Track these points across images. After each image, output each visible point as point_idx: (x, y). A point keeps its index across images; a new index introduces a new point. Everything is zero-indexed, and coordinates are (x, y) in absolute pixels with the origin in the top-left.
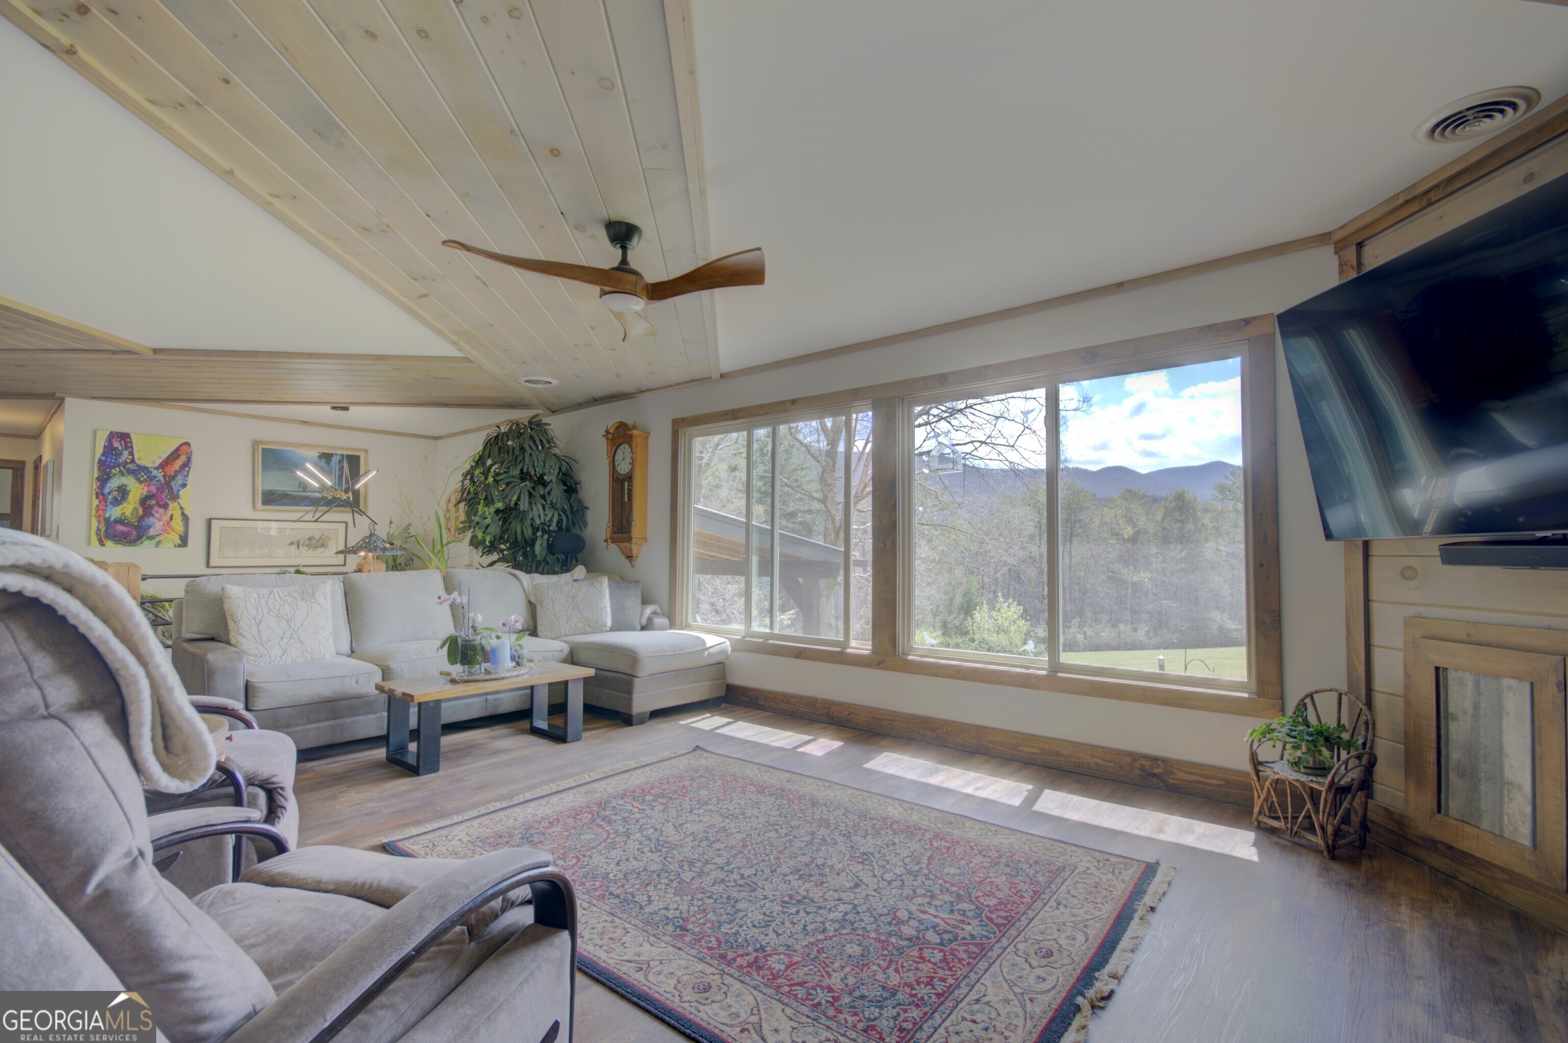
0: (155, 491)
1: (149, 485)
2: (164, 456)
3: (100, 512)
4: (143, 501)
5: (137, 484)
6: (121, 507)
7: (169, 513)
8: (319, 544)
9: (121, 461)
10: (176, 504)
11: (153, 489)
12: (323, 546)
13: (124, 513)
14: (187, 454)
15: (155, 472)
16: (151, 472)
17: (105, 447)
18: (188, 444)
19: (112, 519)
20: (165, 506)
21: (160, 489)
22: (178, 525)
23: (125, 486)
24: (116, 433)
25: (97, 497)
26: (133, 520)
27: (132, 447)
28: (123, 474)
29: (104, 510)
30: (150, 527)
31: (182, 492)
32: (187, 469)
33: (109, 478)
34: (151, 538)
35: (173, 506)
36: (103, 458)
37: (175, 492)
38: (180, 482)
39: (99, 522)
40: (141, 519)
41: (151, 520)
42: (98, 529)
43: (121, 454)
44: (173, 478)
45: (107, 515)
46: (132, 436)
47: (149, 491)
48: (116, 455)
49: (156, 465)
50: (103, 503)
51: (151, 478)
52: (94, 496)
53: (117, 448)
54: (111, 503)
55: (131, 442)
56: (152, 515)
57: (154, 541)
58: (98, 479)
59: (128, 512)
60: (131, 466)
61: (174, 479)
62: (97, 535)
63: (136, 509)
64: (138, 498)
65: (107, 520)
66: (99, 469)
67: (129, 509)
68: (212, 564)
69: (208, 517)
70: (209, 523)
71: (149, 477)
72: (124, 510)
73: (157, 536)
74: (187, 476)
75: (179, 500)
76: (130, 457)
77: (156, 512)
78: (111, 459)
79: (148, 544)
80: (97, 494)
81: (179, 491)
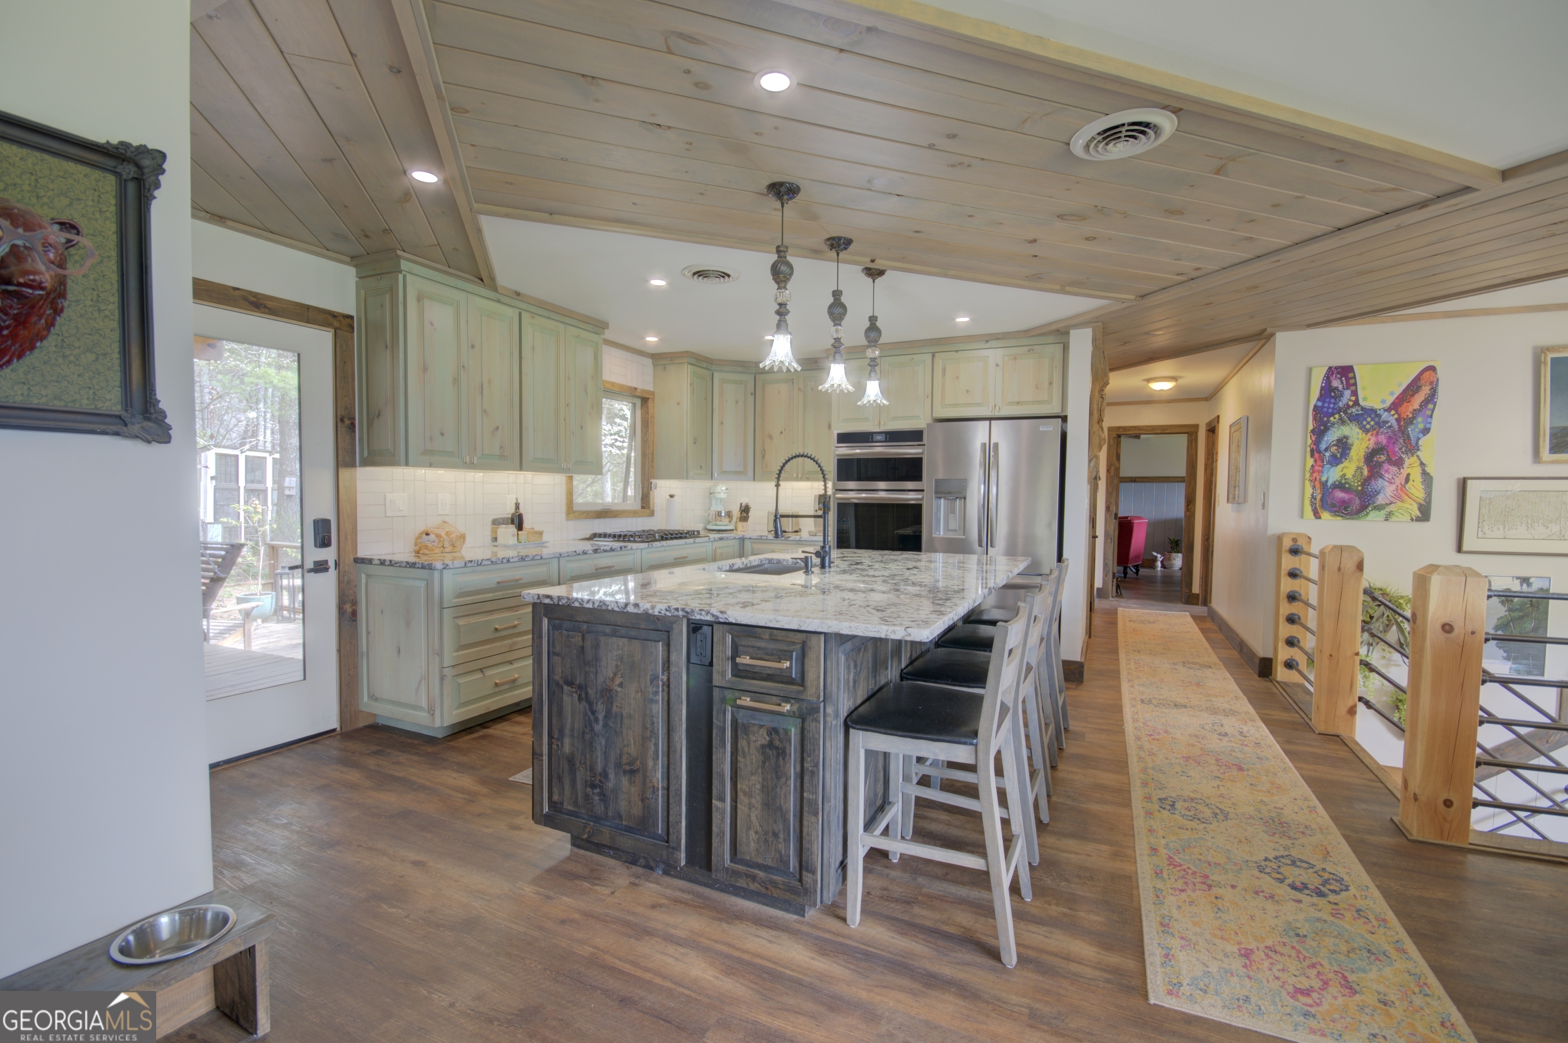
0: (1384, 442)
1: (1377, 434)
2: (1398, 391)
3: (1315, 475)
4: (1370, 457)
5: (1361, 435)
6: (1341, 466)
7: (1404, 472)
9: (1341, 404)
10: (1414, 459)
11: (1383, 439)
14: (1431, 383)
15: (1385, 416)
16: (1379, 416)
17: (1322, 388)
18: (1432, 369)
19: (1329, 484)
20: (1399, 463)
21: (1392, 440)
22: (1416, 489)
23: (1346, 437)
24: (1336, 368)
25: (1312, 455)
26: (1356, 484)
27: (1355, 384)
28: (1343, 422)
29: (1320, 472)
30: (1378, 493)
31: (1424, 441)
32: (1430, 406)
33: (1327, 429)
34: (1379, 508)
35: (1410, 461)
36: (1320, 404)
37: (1413, 441)
38: (1421, 426)
39: (1314, 487)
40: (1367, 481)
41: (1380, 482)
42: (1313, 497)
43: (1342, 396)
44: (1410, 421)
45: (1324, 479)
46: (1356, 368)
47: (1377, 443)
48: (1335, 398)
49: (1387, 405)
50: (1319, 463)
51: (1380, 424)
52: (1308, 454)
53: (1336, 388)
54: (1329, 463)
55: (1354, 377)
56: (1381, 476)
57: (1383, 512)
58: (1312, 431)
59: (1350, 473)
60: (1354, 410)
61: (1411, 423)
62: (1313, 504)
63: (1359, 468)
64: (1362, 454)
65: (1324, 485)
66: (1315, 419)
67: (1349, 469)
68: (1465, 547)
69: (1462, 476)
70: (1463, 485)
71: (1377, 423)
72: (1345, 471)
73: (1387, 505)
74: (1431, 417)
75: (1419, 453)
76: (1353, 398)
77: (1387, 471)
78: (1329, 403)
79: (1374, 517)
80: (1312, 451)
81: (1419, 439)
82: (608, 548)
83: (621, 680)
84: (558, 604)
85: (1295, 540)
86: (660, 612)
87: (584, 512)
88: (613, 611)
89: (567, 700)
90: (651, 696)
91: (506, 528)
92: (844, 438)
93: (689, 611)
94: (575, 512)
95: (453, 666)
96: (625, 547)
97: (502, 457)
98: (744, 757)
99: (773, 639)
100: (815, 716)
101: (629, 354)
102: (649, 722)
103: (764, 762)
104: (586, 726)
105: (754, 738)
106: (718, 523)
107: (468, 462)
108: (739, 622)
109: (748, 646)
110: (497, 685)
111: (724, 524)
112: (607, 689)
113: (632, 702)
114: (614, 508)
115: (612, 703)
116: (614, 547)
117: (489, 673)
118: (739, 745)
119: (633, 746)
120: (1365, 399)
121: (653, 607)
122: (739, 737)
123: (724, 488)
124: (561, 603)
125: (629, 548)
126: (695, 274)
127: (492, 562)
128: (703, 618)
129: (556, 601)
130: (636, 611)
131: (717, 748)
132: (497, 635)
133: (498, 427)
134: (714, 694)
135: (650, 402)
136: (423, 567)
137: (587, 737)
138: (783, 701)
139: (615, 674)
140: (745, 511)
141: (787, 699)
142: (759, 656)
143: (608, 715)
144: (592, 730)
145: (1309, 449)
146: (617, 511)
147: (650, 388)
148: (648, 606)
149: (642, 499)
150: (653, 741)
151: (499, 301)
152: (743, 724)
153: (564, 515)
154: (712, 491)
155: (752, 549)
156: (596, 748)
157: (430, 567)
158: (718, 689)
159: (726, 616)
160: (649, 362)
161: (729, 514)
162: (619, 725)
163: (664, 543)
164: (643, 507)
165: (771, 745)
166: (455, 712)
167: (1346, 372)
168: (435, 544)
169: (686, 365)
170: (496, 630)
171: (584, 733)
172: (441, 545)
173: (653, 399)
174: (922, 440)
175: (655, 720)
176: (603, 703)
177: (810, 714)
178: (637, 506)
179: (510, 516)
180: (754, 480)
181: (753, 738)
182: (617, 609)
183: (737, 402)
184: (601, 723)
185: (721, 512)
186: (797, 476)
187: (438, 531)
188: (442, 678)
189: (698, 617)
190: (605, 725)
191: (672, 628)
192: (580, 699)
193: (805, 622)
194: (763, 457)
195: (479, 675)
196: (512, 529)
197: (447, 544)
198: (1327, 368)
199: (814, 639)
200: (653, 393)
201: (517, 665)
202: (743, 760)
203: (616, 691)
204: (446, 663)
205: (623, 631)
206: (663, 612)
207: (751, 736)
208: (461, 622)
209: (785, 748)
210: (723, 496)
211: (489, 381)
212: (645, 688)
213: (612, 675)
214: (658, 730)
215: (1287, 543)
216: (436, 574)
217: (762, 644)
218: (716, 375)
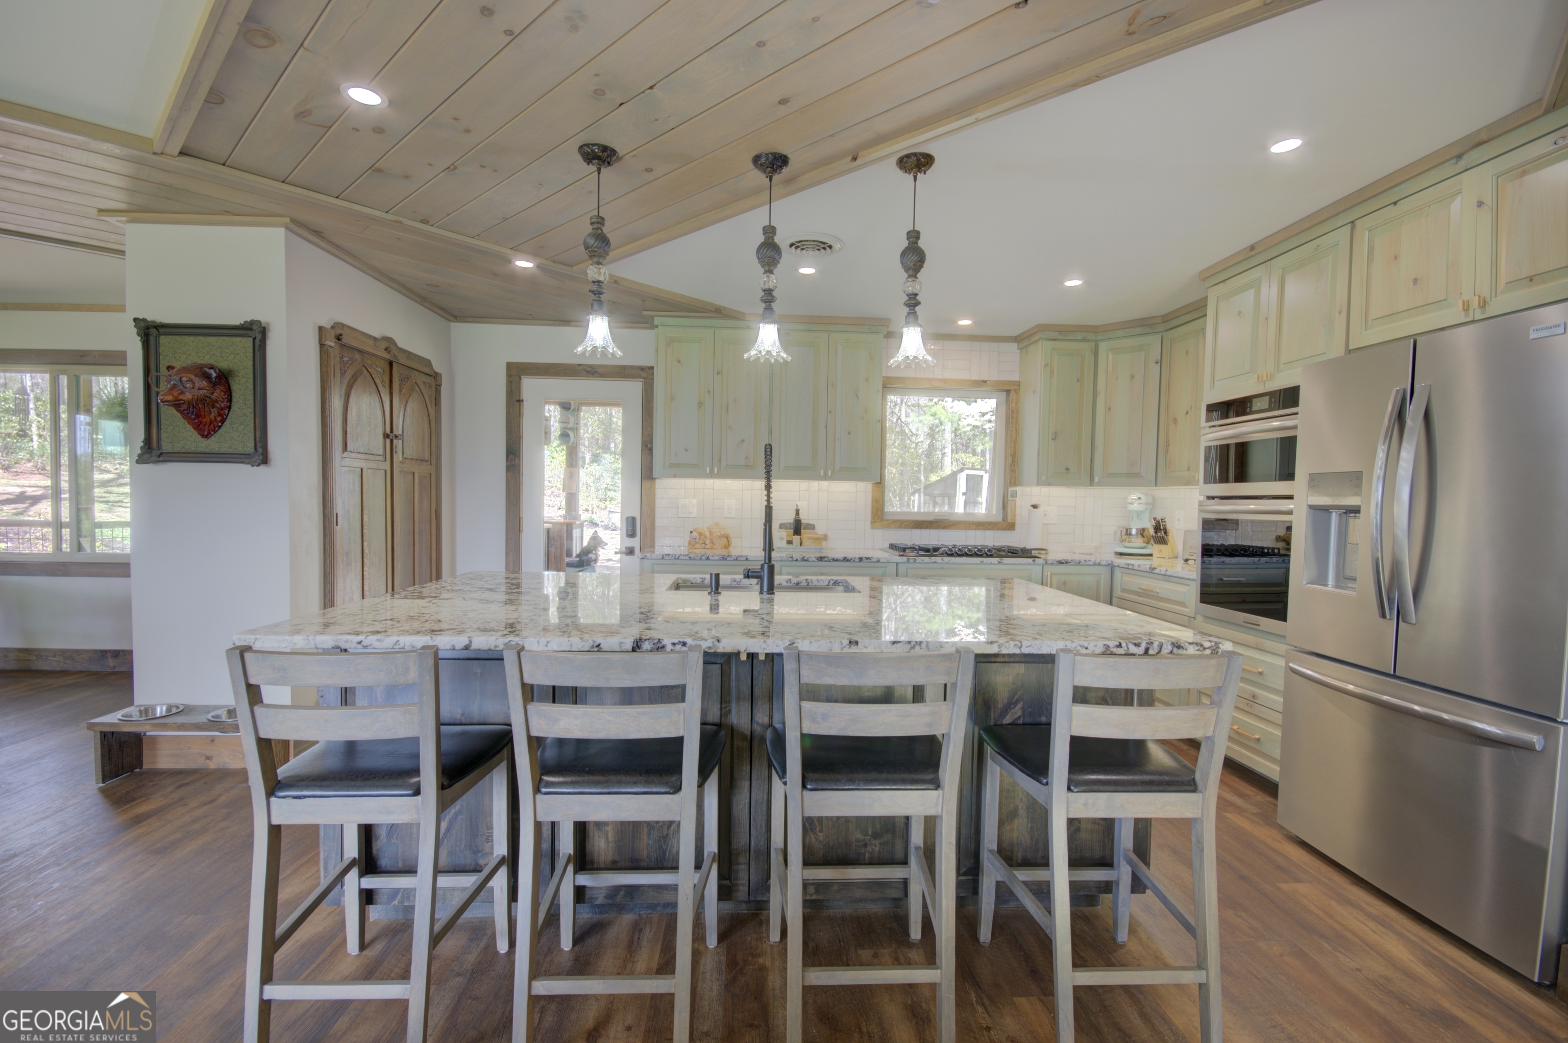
87: (895, 521)
92: (1212, 412)
94: (884, 521)
97: (747, 466)
101: (976, 344)
114: (954, 519)
135: (1016, 391)
147: (1016, 377)
149: (1004, 510)
151: (747, 328)
153: (869, 523)
155: (1121, 581)
160: (1014, 346)
161: (1141, 533)
164: (1004, 520)
169: (1042, 340)
178: (999, 518)
180: (1156, 485)
183: (1132, 377)
185: (1131, 529)
187: (703, 530)
200: (1018, 383)
218: (1103, 346)
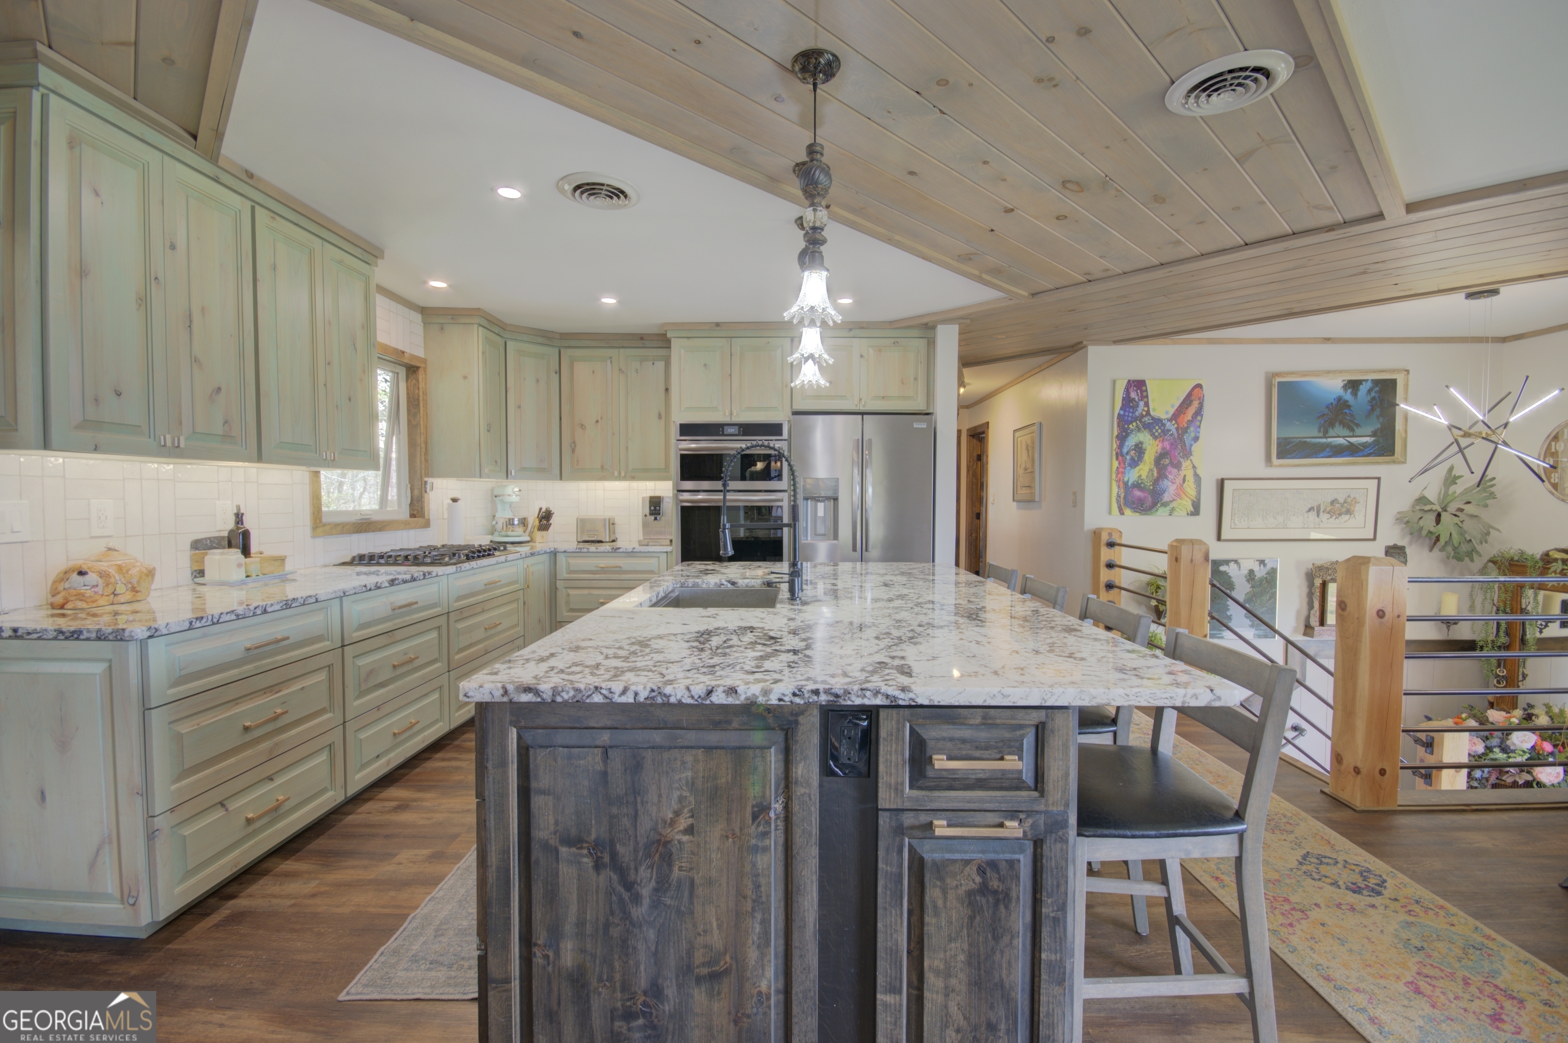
0: (1168, 447)
1: (1163, 441)
3: (1120, 475)
4: (1158, 460)
5: (1152, 441)
6: (1138, 468)
7: (1182, 473)
8: (1344, 510)
9: (1137, 414)
10: (1188, 462)
11: (1167, 445)
12: (1349, 512)
13: (1140, 476)
14: (1199, 399)
15: (1168, 425)
16: (1164, 425)
17: (1124, 399)
18: (1200, 386)
19: (1130, 484)
20: (1178, 466)
21: (1173, 446)
22: (1190, 488)
23: (1141, 443)
24: (1134, 381)
25: (1117, 459)
26: (1149, 484)
27: (1147, 397)
28: (1139, 430)
29: (1123, 473)
30: (1164, 492)
31: (1196, 448)
32: (1199, 418)
33: (1127, 435)
34: (1165, 505)
35: (1186, 464)
36: (1122, 412)
37: (1188, 448)
38: (1193, 435)
39: (1119, 487)
40: (1156, 482)
41: (1166, 482)
42: (1118, 496)
43: (1137, 406)
44: (1185, 430)
45: (1126, 479)
47: (1163, 449)
48: (1133, 407)
49: (1169, 416)
50: (1122, 465)
51: (1165, 432)
52: (1114, 457)
53: (1134, 399)
54: (1130, 465)
55: (1146, 391)
56: (1166, 477)
57: (1168, 508)
58: (1117, 437)
59: (1144, 474)
60: (1146, 419)
61: (1186, 432)
62: (1118, 502)
63: (1151, 470)
64: (1153, 458)
65: (1126, 484)
66: (1118, 426)
67: (1144, 471)
68: (1223, 537)
69: (1220, 477)
70: (1221, 484)
71: (1163, 431)
72: (1141, 472)
73: (1171, 501)
74: (1199, 427)
75: (1192, 457)
76: (1146, 409)
77: (1170, 473)
78: (1129, 412)
79: (1162, 511)
80: (1117, 454)
81: (1191, 445)
82: (408, 577)
83: (690, 821)
84: (553, 701)
85: (1110, 534)
86: (780, 700)
87: (337, 525)
88: (680, 704)
89: (567, 872)
90: (753, 841)
91: (222, 554)
92: (687, 430)
93: (840, 692)
94: (324, 525)
95: (172, 810)
96: (429, 573)
97: (227, 437)
98: (937, 914)
99: (987, 724)
100: (1060, 833)
101: (393, 304)
102: (750, 886)
103: (972, 918)
104: (612, 913)
105: (955, 883)
106: (510, 533)
107: (169, 443)
108: (936, 703)
109: (944, 739)
110: (249, 821)
111: (518, 534)
112: (659, 841)
113: (714, 856)
114: (375, 518)
115: (670, 865)
116: (416, 575)
117: (233, 805)
118: (927, 898)
119: (716, 932)
120: (1154, 410)
121: (766, 692)
122: (927, 884)
123: (516, 489)
124: (559, 699)
125: (434, 574)
126: (578, 187)
127: (238, 615)
128: (867, 702)
129: (548, 697)
130: (730, 700)
131: (885, 909)
132: (249, 737)
133: (220, 389)
134: (881, 822)
135: (421, 372)
136: (100, 637)
137: (615, 932)
138: (1006, 818)
139: (677, 814)
140: (545, 518)
141: (1013, 814)
142: (964, 752)
143: (662, 885)
144: (627, 916)
145: (1114, 453)
146: (383, 522)
147: (420, 353)
148: (755, 689)
149: (412, 504)
150: (759, 916)
151: (216, 180)
152: (934, 863)
153: (308, 530)
154: (496, 493)
155: (568, 564)
156: (635, 948)
157: (119, 636)
158: (887, 814)
159: (911, 695)
160: (417, 317)
161: (523, 522)
162: (686, 899)
163: (474, 564)
164: (413, 516)
165: (984, 889)
166: (177, 890)
167: (1139, 385)
168: (99, 590)
169: (476, 326)
170: (246, 729)
171: (607, 926)
172: (110, 590)
173: (425, 369)
174: (781, 434)
175: (762, 880)
176: (651, 867)
177: (1051, 832)
178: (404, 514)
179: (226, 534)
180: (561, 479)
181: (951, 882)
182: (687, 700)
183: (538, 381)
184: (646, 902)
185: (513, 519)
186: (620, 474)
187: (103, 566)
188: (151, 836)
189: (858, 701)
190: (656, 904)
191: (797, 722)
192: (598, 866)
193: (1052, 694)
194: (573, 451)
195: (219, 813)
196: (235, 555)
197: (121, 589)
198: (1126, 382)
199: (1059, 718)
200: (424, 361)
201: (279, 781)
202: (934, 921)
203: (680, 842)
204: (160, 805)
205: (691, 737)
206: (787, 699)
207: (948, 880)
208: (184, 728)
209: (1009, 889)
210: (514, 499)
211: (203, 309)
212: (741, 829)
213: (670, 815)
214: (769, 896)
215: (1105, 538)
216: (133, 650)
217: (966, 733)
218: (510, 344)
